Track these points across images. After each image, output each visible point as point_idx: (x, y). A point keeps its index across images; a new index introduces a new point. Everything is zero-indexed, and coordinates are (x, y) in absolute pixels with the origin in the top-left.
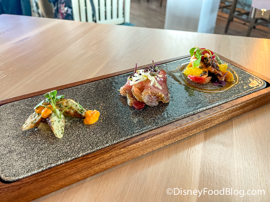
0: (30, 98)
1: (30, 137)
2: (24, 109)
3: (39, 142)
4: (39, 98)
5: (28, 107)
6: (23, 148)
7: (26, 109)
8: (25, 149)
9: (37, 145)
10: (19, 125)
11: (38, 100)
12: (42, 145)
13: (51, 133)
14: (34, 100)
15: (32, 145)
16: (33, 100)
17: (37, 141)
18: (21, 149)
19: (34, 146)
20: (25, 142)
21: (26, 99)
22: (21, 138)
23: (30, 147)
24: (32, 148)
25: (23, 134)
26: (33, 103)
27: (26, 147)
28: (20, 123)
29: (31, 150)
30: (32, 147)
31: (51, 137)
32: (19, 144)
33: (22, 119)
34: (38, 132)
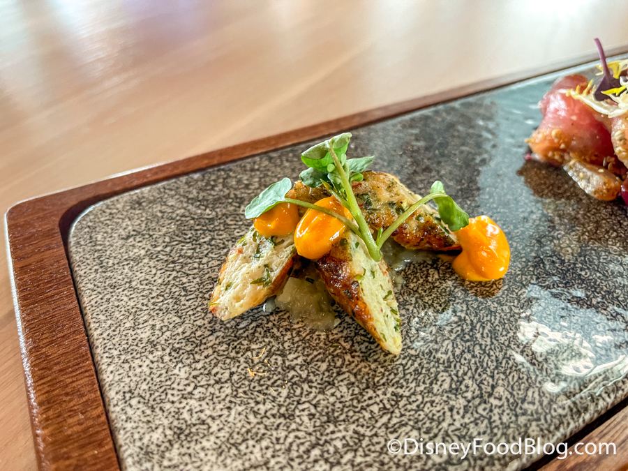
0: (195, 171)
1: (253, 346)
2: (183, 216)
3: (304, 375)
4: (231, 174)
5: (198, 207)
6: (240, 409)
7: (193, 219)
8: (251, 417)
9: (298, 392)
10: (184, 289)
11: (229, 180)
12: (322, 392)
13: (340, 324)
14: (214, 181)
15: (275, 394)
16: (212, 183)
17: (293, 368)
18: (231, 419)
19: (288, 397)
20: (235, 377)
21: (184, 179)
22: (210, 351)
23: (268, 405)
24: (283, 410)
25: (213, 331)
26: (213, 193)
27: (253, 405)
28: (185, 280)
29: (282, 420)
30: (280, 406)
31: (348, 346)
32: (211, 390)
33: (190, 258)
34: (280, 319)
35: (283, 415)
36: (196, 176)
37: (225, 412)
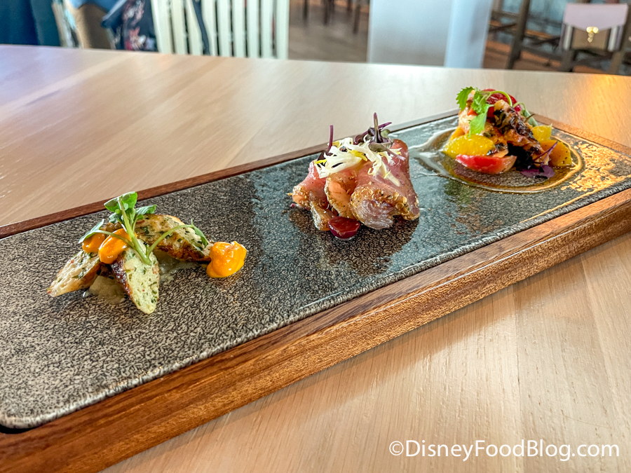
0: (67, 220)
1: (72, 313)
2: (52, 246)
3: (95, 325)
4: (90, 220)
5: (63, 241)
6: (54, 340)
7: (57, 248)
8: (59, 344)
9: (88, 332)
10: (41, 286)
11: (87, 224)
12: (102, 332)
13: (124, 302)
14: (78, 225)
15: (75, 334)
16: (76, 226)
17: (90, 322)
18: (48, 345)
19: (82, 335)
20: (57, 327)
21: (58, 224)
22: (47, 315)
23: (70, 338)
24: (77, 341)
25: (51, 307)
26: (75, 232)
27: (62, 338)
28: (42, 281)
29: (75, 345)
30: (76, 339)
31: (124, 311)
32: (41, 333)
33: (49, 269)
34: (92, 299)
35: (77, 343)
36: (66, 222)
37: (46, 342)
